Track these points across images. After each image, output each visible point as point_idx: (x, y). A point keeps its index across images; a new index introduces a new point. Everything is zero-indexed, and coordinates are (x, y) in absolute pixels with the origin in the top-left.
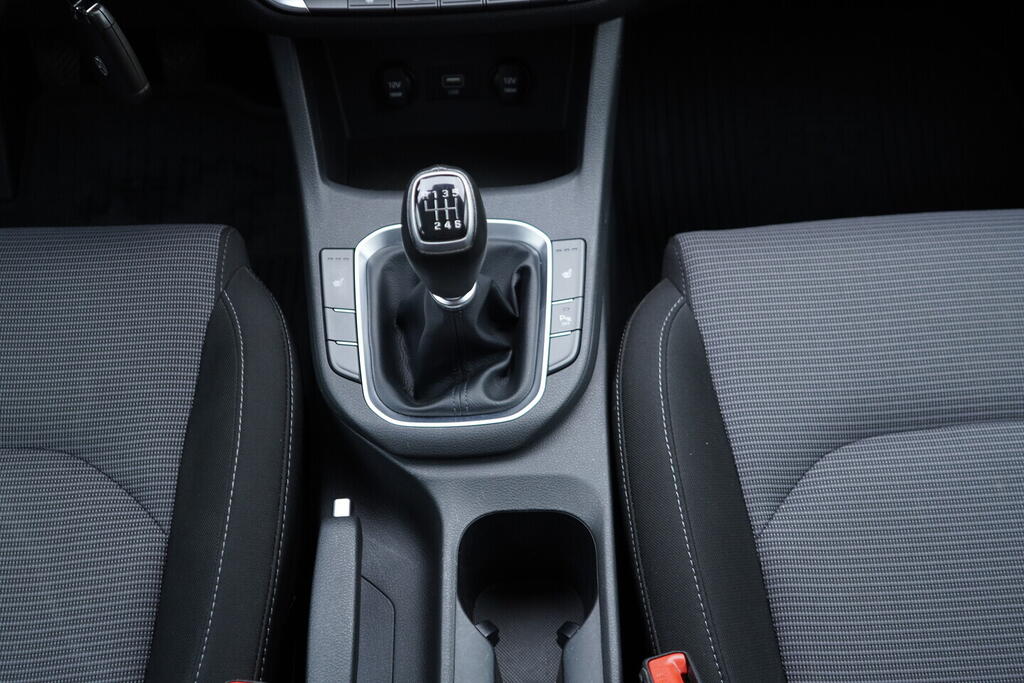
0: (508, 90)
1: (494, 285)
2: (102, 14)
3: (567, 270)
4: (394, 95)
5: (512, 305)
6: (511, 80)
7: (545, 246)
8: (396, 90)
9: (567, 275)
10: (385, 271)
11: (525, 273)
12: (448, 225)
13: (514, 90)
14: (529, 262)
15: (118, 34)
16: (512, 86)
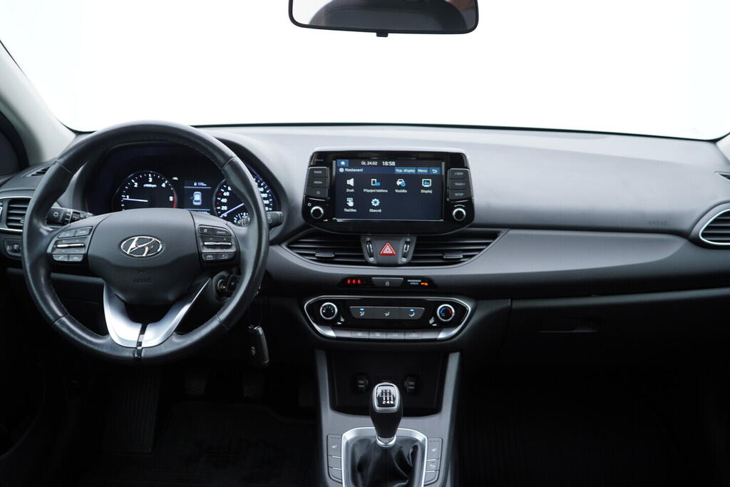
0: (410, 388)
1: (402, 449)
2: (260, 330)
3: (434, 448)
4: (360, 386)
5: (409, 459)
6: (412, 383)
7: (425, 440)
8: (362, 384)
9: (434, 450)
10: (354, 445)
11: (415, 448)
12: (388, 402)
13: (413, 388)
14: (417, 444)
15: (264, 338)
16: (413, 386)
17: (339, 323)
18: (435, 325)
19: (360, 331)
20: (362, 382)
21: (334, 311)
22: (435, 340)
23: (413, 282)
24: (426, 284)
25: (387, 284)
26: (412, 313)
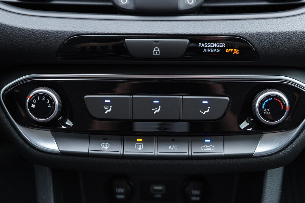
0: (194, 198)
4: (119, 197)
8: (120, 194)
17: (64, 127)
18: (250, 129)
19: (105, 140)
20: (121, 190)
21: (53, 105)
22: (250, 156)
23: (210, 48)
24: (236, 51)
25: (157, 51)
26: (205, 107)
